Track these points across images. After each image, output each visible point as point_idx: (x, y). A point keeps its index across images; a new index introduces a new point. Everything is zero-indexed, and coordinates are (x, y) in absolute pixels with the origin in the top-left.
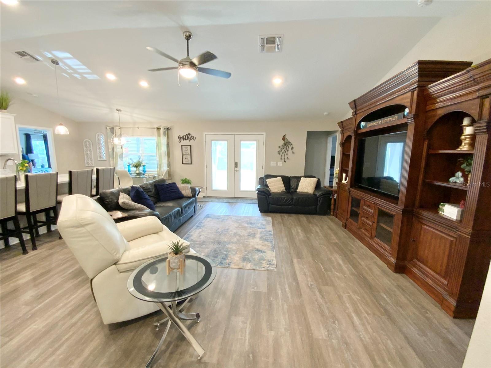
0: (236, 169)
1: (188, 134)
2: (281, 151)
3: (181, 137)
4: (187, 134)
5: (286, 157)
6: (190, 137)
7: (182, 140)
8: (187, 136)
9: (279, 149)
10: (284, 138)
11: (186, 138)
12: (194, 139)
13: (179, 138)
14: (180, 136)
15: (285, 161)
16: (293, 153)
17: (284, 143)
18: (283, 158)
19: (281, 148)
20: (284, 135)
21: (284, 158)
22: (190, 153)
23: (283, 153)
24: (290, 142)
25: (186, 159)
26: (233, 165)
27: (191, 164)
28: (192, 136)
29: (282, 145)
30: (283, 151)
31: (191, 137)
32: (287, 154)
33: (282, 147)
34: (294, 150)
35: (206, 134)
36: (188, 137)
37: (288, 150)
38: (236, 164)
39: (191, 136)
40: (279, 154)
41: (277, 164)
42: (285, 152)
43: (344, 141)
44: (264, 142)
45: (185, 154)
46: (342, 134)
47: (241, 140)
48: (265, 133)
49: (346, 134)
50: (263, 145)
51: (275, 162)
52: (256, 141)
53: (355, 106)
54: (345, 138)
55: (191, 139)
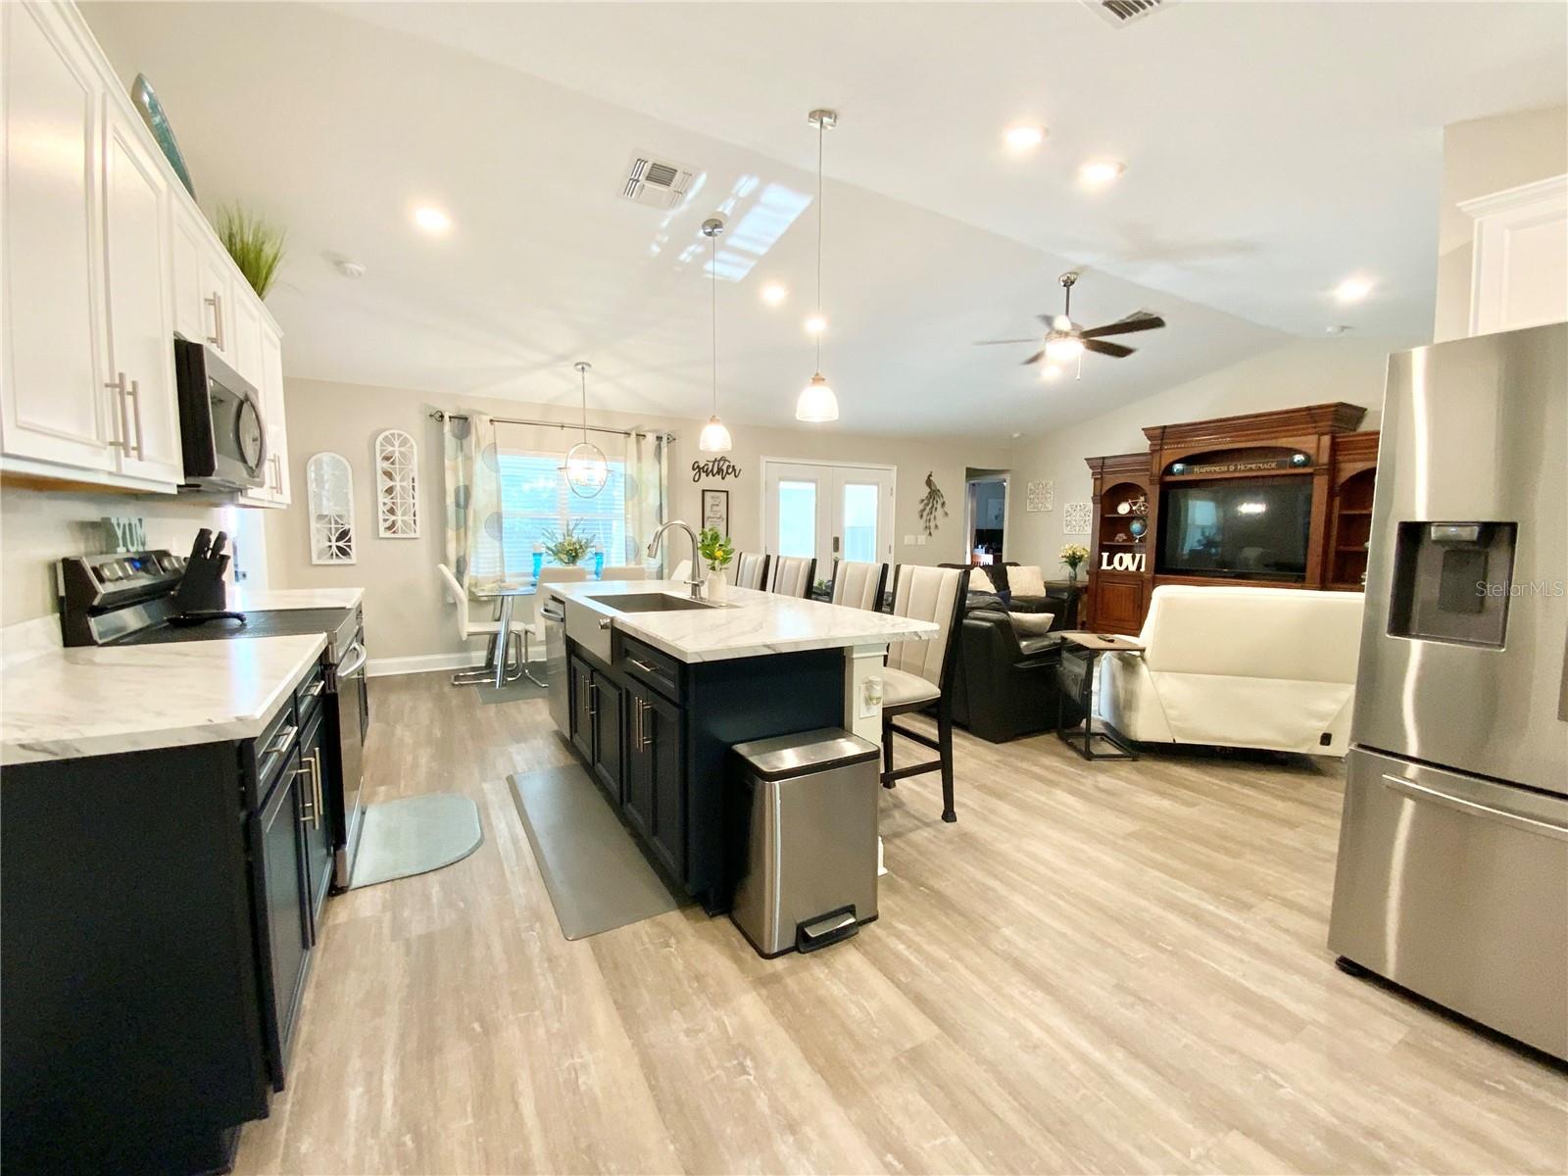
0: (834, 555)
2: (924, 510)
5: (932, 525)
9: (921, 507)
10: (930, 480)
15: (930, 534)
16: (946, 514)
17: (929, 493)
18: (927, 525)
19: (924, 503)
20: (930, 473)
21: (929, 527)
22: (725, 517)
23: (928, 514)
24: (939, 491)
26: (830, 545)
29: (927, 497)
30: (928, 509)
32: (934, 518)
33: (926, 502)
34: (946, 509)
35: (766, 462)
37: (936, 509)
38: (836, 541)
40: (921, 516)
41: (917, 539)
42: (932, 513)
43: (1103, 492)
44: (892, 489)
45: (711, 515)
46: (1096, 479)
47: (847, 482)
48: (896, 467)
49: (1112, 481)
50: (891, 494)
51: (913, 537)
52: (877, 484)
53: (1161, 436)
54: (1106, 488)
55: (727, 473)
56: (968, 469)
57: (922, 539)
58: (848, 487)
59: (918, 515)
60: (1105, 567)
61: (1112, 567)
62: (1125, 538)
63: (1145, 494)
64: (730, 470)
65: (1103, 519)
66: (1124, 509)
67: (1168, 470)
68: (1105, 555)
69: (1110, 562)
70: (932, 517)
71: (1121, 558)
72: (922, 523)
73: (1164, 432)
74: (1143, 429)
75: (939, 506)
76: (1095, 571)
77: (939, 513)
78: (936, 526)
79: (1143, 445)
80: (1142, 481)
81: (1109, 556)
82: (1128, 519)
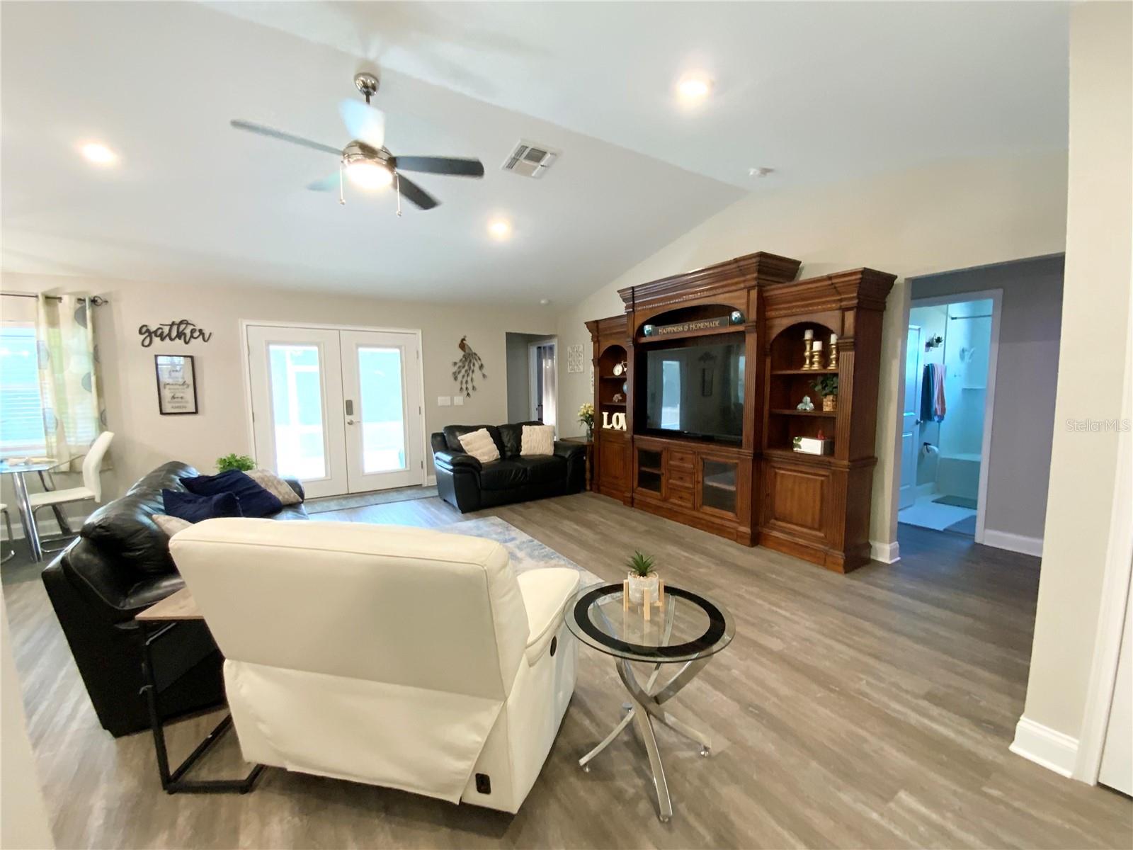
0: (348, 418)
1: (181, 322)
2: (459, 372)
3: (153, 328)
4: (177, 321)
5: (470, 386)
6: (188, 331)
7: (157, 340)
8: (175, 328)
9: (455, 369)
10: (464, 344)
11: (174, 334)
12: (207, 337)
13: (140, 332)
14: (146, 326)
15: (468, 394)
16: (484, 376)
17: (464, 356)
18: (464, 387)
19: (458, 366)
20: (462, 337)
21: (467, 388)
22: (190, 381)
23: (463, 376)
24: (475, 354)
25: (173, 397)
26: (341, 408)
27: (196, 412)
28: (198, 328)
29: (461, 360)
30: (463, 371)
31: (193, 331)
32: (472, 380)
33: (460, 364)
34: (484, 371)
35: (247, 326)
36: (181, 331)
37: (473, 371)
38: (349, 407)
39: (192, 327)
40: (456, 378)
41: (452, 400)
42: (468, 375)
43: (601, 354)
44: (417, 352)
45: (170, 381)
46: (594, 342)
47: (358, 346)
48: (420, 332)
49: (606, 344)
50: (418, 358)
51: (449, 398)
52: (398, 347)
53: (632, 297)
54: (602, 350)
55: (192, 336)
56: (508, 334)
57: (459, 400)
58: (361, 350)
59: (452, 379)
60: (605, 426)
61: (611, 426)
62: (620, 398)
64: (196, 334)
65: (602, 380)
66: (618, 370)
67: (640, 332)
68: (605, 414)
69: (610, 422)
70: (469, 379)
71: (618, 417)
72: (457, 384)
73: (633, 291)
74: (619, 292)
75: (476, 368)
76: (597, 431)
77: (477, 375)
78: (474, 388)
79: (621, 307)
80: (622, 343)
81: (608, 415)
82: (621, 380)
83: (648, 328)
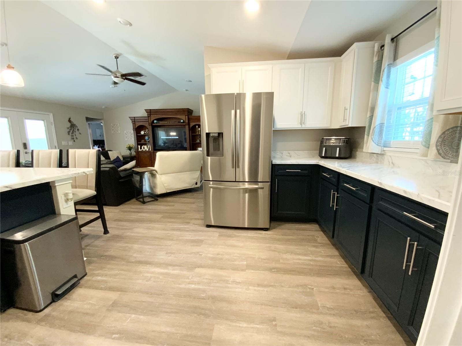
0: (26, 150)
5: (75, 137)
9: (68, 130)
10: (70, 120)
15: (74, 141)
16: (80, 133)
17: (71, 125)
18: (72, 137)
20: (69, 118)
23: (72, 133)
24: (75, 125)
26: (21, 146)
30: (71, 131)
33: (70, 128)
34: (80, 131)
37: (75, 132)
38: (25, 146)
40: (69, 134)
41: (68, 143)
43: (136, 127)
44: (51, 123)
46: (133, 124)
47: (25, 118)
48: (52, 114)
49: (138, 124)
50: (52, 125)
52: (43, 120)
53: (150, 112)
54: (136, 126)
56: (86, 118)
57: (71, 143)
58: (26, 121)
59: (67, 134)
60: (139, 150)
62: (144, 141)
63: (148, 129)
65: (137, 136)
66: (142, 133)
67: (153, 122)
68: (139, 146)
69: (141, 149)
70: (74, 134)
71: (144, 147)
72: (69, 137)
73: (150, 111)
74: (145, 110)
75: (76, 130)
76: (137, 152)
77: (77, 133)
78: (77, 138)
79: (146, 115)
80: (146, 124)
81: (140, 147)
82: (144, 136)
83: (155, 121)
